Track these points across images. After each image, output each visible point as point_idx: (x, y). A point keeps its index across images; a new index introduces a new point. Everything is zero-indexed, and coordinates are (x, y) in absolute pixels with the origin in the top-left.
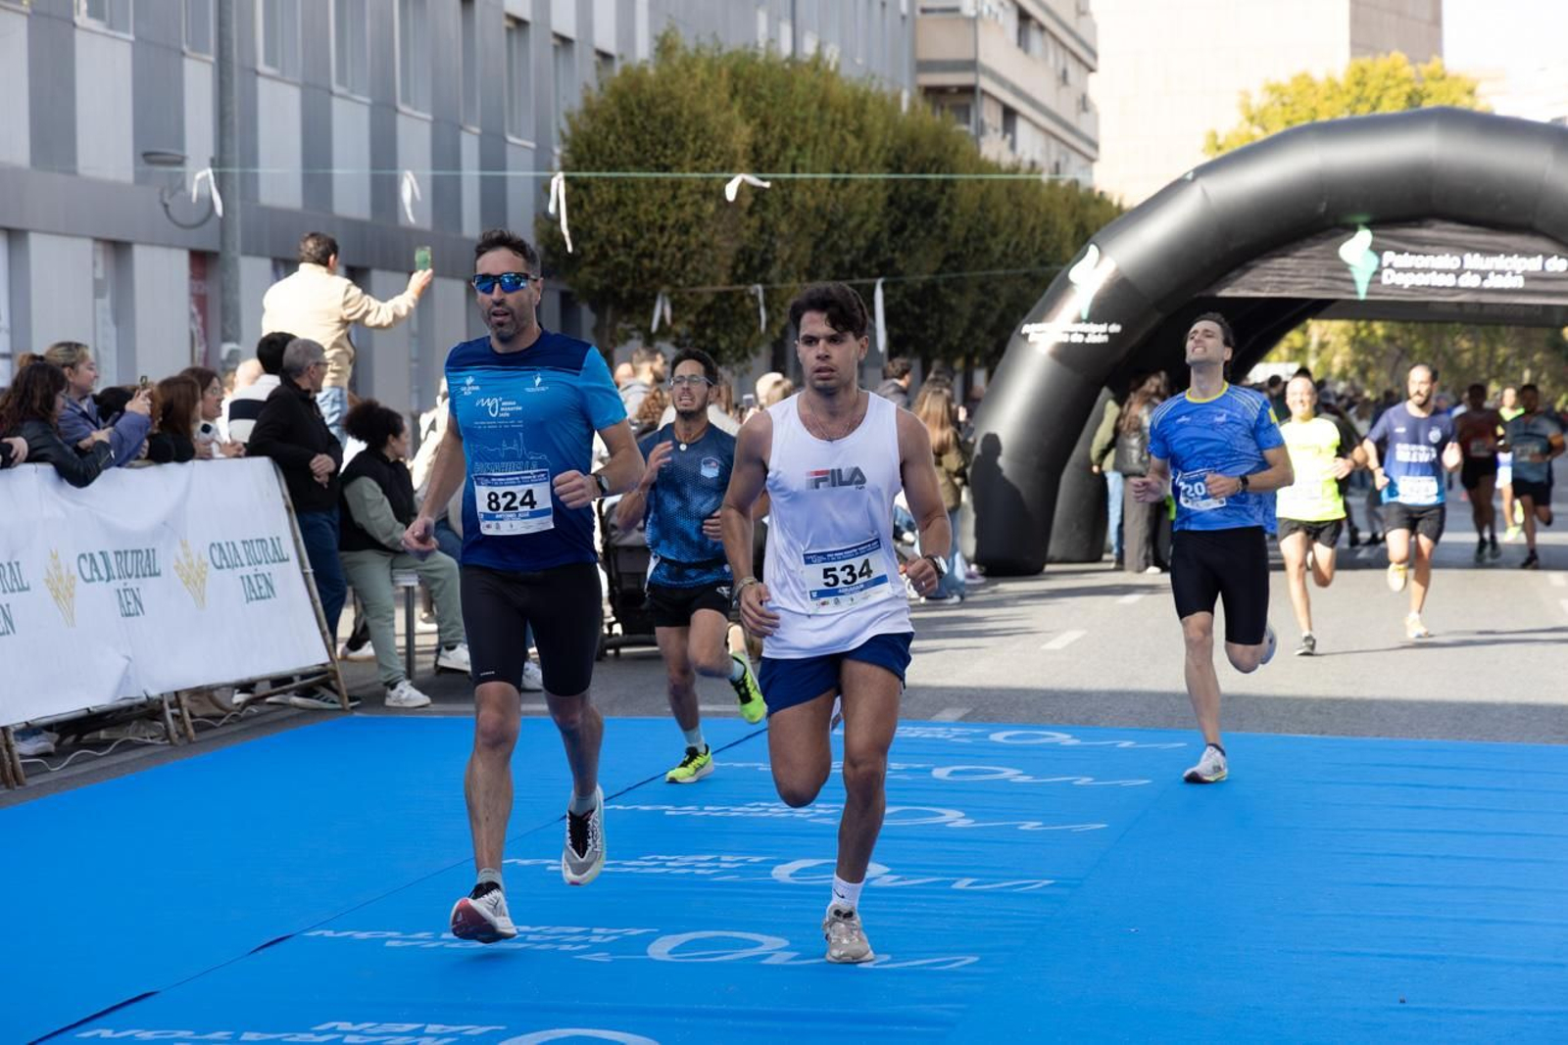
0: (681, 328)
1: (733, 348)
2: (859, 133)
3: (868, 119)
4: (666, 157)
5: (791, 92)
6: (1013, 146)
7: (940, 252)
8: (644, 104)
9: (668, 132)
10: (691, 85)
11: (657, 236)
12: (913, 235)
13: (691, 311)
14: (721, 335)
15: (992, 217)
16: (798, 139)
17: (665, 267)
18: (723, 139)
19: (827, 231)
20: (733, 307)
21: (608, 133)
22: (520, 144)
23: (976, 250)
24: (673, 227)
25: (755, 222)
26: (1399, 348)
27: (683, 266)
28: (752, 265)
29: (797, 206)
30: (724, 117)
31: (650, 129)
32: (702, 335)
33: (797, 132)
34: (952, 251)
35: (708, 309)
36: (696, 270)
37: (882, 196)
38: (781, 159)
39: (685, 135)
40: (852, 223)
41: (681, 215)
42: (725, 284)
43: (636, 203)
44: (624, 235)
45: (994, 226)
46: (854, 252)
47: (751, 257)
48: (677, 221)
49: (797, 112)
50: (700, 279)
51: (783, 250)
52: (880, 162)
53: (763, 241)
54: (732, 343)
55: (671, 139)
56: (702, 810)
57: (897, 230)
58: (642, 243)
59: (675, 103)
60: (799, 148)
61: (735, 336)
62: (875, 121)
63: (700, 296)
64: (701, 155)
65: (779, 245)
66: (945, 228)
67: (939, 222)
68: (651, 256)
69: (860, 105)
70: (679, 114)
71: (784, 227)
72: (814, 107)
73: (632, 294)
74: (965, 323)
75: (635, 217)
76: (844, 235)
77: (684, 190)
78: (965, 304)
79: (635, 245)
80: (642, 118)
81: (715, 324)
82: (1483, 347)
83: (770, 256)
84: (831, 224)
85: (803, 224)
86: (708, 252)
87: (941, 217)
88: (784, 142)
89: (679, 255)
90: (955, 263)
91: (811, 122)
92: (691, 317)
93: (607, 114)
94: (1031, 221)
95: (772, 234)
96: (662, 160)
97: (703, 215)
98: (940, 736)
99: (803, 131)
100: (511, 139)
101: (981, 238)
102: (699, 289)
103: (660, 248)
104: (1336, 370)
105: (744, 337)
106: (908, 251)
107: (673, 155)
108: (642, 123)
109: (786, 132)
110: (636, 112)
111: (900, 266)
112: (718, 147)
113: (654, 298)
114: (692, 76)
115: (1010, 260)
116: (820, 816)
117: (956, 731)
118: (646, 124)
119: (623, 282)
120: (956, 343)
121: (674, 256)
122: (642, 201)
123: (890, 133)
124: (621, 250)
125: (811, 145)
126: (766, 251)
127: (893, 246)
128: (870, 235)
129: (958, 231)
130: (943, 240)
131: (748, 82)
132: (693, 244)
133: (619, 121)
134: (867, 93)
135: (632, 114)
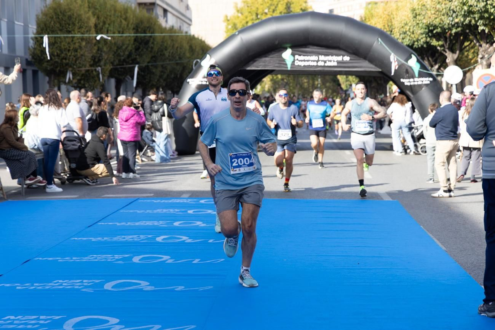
0: (75, 81)
1: (90, 87)
2: (126, 19)
3: (128, 15)
4: (69, 28)
5: (106, 7)
6: (166, 21)
7: (150, 56)
8: (62, 12)
9: (70, 20)
10: (77, 6)
11: (67, 53)
12: (142, 50)
13: (78, 75)
14: (86, 83)
15: (165, 44)
16: (108, 22)
17: (70, 62)
18: (87, 23)
19: (117, 50)
20: (89, 74)
21: (51, 21)
22: (19, 24)
23: (161, 55)
24: (72, 50)
25: (96, 48)
26: (285, 82)
27: (76, 62)
28: (96, 61)
29: (109, 43)
30: (88, 15)
31: (64, 19)
32: (80, 83)
33: (108, 20)
34: (153, 55)
35: (83, 75)
36: (80, 63)
37: (133, 38)
38: (104, 28)
39: (75, 21)
40: (124, 47)
41: (75, 46)
42: (88, 67)
43: (61, 42)
44: (57, 53)
45: (166, 47)
46: (125, 56)
47: (95, 58)
48: (73, 48)
49: (108, 13)
50: (81, 66)
51: (105, 56)
52: (132, 28)
53: (99, 53)
54: (89, 85)
55: (71, 23)
56: (127, 224)
57: (137, 49)
58: (63, 55)
59: (72, 11)
60: (109, 24)
61: (90, 83)
62: (130, 15)
63: (81, 71)
64: (80, 27)
65: (103, 54)
66: (152, 48)
67: (150, 46)
68: (66, 59)
69: (126, 10)
70: (73, 15)
71: (105, 49)
72: (113, 12)
73: (60, 71)
74: (158, 77)
75: (60, 47)
76: (122, 51)
77: (76, 38)
78: (157, 72)
79: (61, 56)
80: (61, 16)
81: (84, 79)
82: (311, 82)
83: (101, 58)
84: (118, 47)
85: (111, 48)
86: (83, 58)
87: (151, 45)
88: (104, 23)
89: (74, 59)
90: (154, 59)
91: (112, 16)
92: (78, 78)
93: (51, 15)
94: (176, 45)
95: (101, 51)
96: (68, 29)
97: (82, 46)
98: (185, 202)
99: (110, 19)
100: (16, 22)
101: (162, 51)
102: (81, 69)
103: (68, 56)
104: (266, 89)
105: (93, 83)
106: (141, 55)
107: (72, 27)
108: (62, 18)
109: (105, 20)
110: (60, 14)
111: (138, 60)
112: (86, 25)
113: (67, 72)
114: (77, 3)
115: (170, 57)
116: (162, 224)
117: (189, 200)
118: (63, 18)
119: (57, 67)
120: (155, 83)
121: (73, 59)
122: (62, 42)
123: (134, 19)
124: (56, 57)
125: (112, 23)
126: (99, 57)
127: (136, 54)
128: (129, 51)
129: (156, 49)
130: (151, 52)
131: (93, 4)
132: (79, 55)
133: (55, 17)
134: (127, 6)
135: (58, 15)
